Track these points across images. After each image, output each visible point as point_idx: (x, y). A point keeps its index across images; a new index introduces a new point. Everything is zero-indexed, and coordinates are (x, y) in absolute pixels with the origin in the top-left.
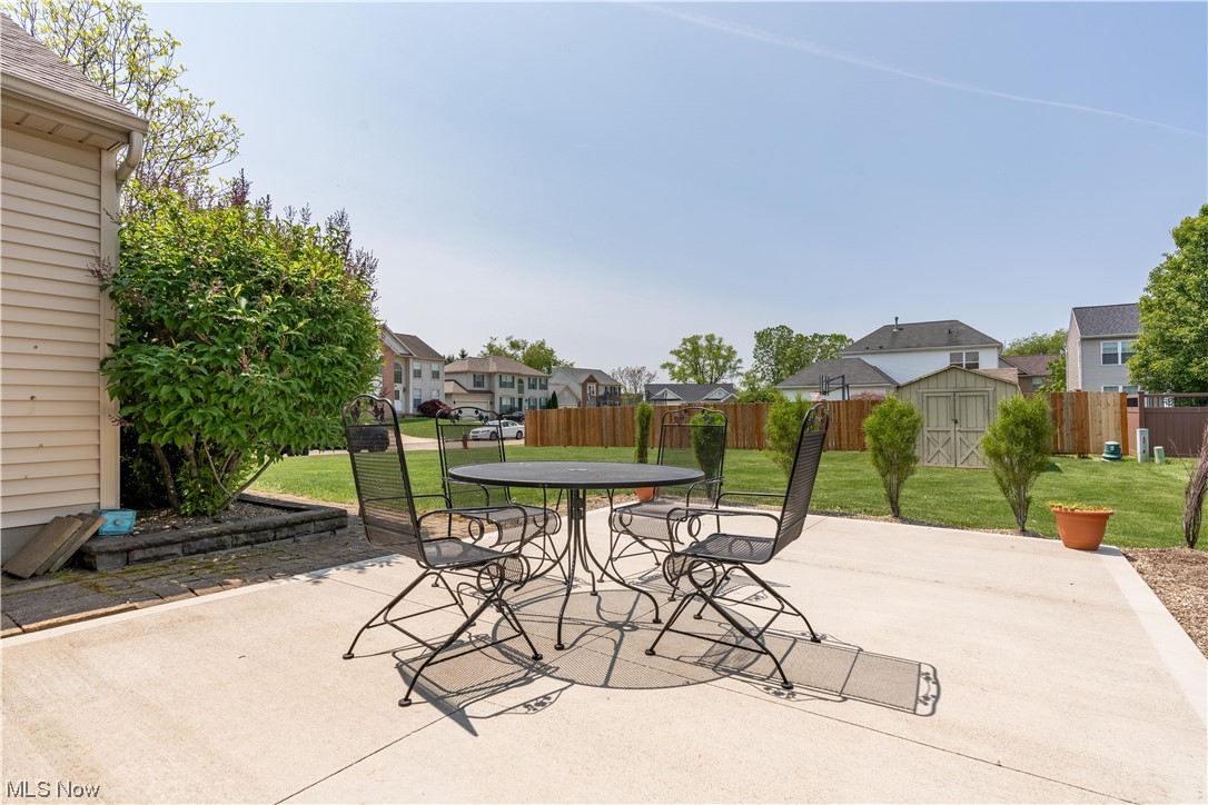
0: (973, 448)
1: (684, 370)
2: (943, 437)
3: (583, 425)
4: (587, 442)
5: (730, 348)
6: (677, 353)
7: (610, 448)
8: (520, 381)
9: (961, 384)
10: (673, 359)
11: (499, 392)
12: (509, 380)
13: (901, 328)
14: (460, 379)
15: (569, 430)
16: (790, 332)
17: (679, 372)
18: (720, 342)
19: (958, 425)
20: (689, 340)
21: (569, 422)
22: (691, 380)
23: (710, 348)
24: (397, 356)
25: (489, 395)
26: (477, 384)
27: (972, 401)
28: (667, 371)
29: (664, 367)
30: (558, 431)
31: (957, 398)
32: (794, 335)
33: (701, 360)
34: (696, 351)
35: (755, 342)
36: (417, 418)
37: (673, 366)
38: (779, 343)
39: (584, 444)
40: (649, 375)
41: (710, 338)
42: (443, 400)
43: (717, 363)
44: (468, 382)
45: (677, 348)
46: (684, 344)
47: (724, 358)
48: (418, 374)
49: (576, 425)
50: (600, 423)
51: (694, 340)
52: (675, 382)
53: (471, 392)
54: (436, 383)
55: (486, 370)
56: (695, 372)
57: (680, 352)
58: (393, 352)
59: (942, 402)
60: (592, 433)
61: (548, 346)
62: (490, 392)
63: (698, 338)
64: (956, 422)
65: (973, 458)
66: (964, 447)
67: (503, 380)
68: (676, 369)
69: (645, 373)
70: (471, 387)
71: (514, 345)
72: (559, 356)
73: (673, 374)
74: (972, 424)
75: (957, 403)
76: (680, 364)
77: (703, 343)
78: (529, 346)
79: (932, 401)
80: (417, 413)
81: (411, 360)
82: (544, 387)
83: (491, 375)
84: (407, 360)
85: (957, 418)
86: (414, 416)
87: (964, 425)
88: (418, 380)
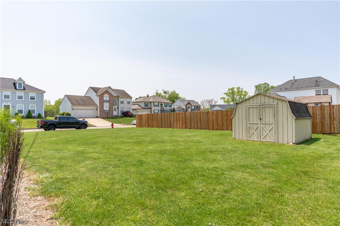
0: (268, 132)
1: (229, 100)
2: (255, 126)
3: (153, 119)
4: (154, 126)
5: (246, 92)
6: (226, 94)
7: (161, 128)
8: (161, 104)
9: (263, 101)
10: (225, 96)
11: (153, 108)
12: (157, 104)
13: (296, 81)
14: (141, 104)
15: (148, 122)
16: (268, 85)
17: (227, 101)
18: (242, 89)
19: (261, 121)
20: (231, 89)
21: (148, 119)
22: (232, 103)
23: (238, 92)
24: (114, 97)
25: (150, 109)
26: (146, 105)
27: (267, 109)
28: (223, 100)
29: (221, 99)
30: (145, 122)
31: (261, 108)
32: (270, 86)
33: (235, 96)
34: (233, 93)
35: (255, 89)
36: (121, 117)
37: (225, 98)
38: (264, 89)
39: (153, 127)
40: (215, 102)
41: (238, 88)
42: (131, 111)
43: (241, 97)
44: (143, 105)
45: (226, 92)
46: (229, 90)
47: (244, 95)
48: (122, 102)
49: (151, 120)
50: (157, 119)
51: (232, 89)
52: (226, 104)
53: (143, 108)
54: (129, 106)
55: (149, 101)
56: (233, 100)
57: (227, 93)
58: (113, 96)
59: (255, 110)
60: (155, 123)
61: (177, 92)
62: (150, 108)
63: (234, 88)
64: (261, 120)
65: (268, 136)
66: (264, 131)
67: (155, 104)
68: (226, 99)
69: (213, 101)
70: (143, 106)
71: (165, 92)
72: (180, 96)
73: (225, 101)
74: (267, 120)
75: (261, 110)
76: (227, 97)
77: (236, 90)
78: (170, 92)
79: (251, 110)
80: (122, 115)
81: (119, 98)
82: (171, 106)
83: (151, 102)
84: (118, 98)
85: (261, 117)
86: (120, 116)
87: (264, 120)
88: (122, 105)
